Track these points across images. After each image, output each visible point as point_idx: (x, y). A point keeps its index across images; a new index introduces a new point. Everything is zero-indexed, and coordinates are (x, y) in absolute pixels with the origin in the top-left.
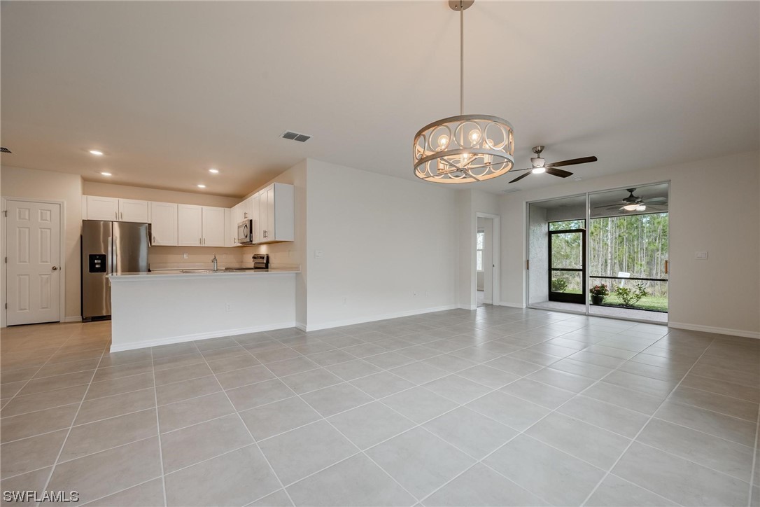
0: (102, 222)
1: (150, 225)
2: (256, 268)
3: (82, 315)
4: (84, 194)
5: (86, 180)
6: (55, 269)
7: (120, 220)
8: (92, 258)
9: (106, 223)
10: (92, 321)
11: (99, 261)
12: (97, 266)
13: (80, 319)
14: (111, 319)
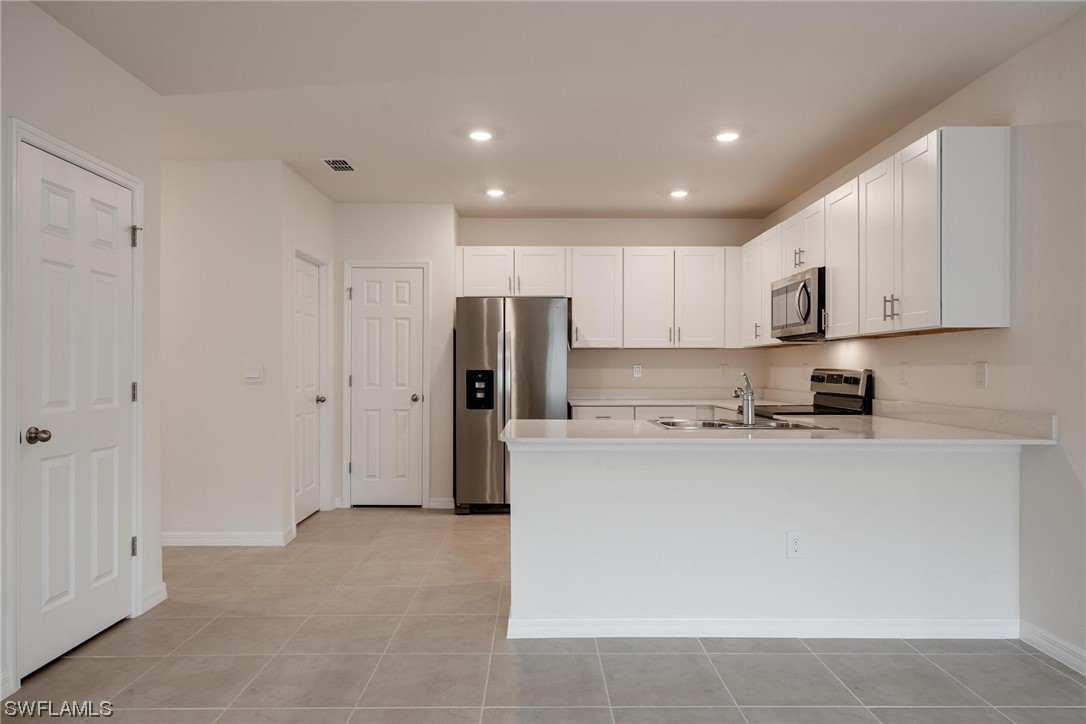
0: (485, 300)
1: (570, 300)
2: (820, 408)
3: (455, 496)
4: (459, 243)
5: (463, 215)
6: (415, 400)
7: (517, 294)
8: (472, 376)
9: (493, 301)
10: (471, 513)
11: (482, 385)
12: (480, 395)
13: (453, 507)
14: (509, 513)
